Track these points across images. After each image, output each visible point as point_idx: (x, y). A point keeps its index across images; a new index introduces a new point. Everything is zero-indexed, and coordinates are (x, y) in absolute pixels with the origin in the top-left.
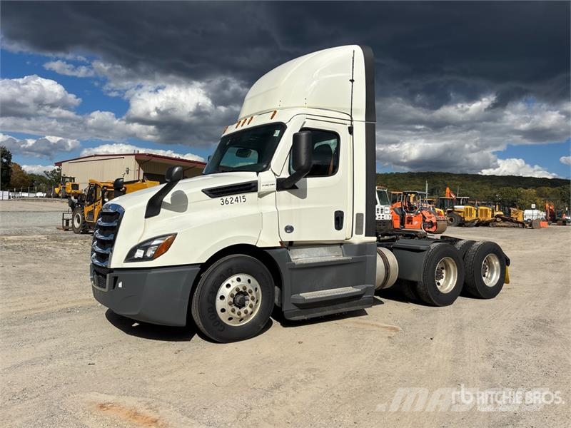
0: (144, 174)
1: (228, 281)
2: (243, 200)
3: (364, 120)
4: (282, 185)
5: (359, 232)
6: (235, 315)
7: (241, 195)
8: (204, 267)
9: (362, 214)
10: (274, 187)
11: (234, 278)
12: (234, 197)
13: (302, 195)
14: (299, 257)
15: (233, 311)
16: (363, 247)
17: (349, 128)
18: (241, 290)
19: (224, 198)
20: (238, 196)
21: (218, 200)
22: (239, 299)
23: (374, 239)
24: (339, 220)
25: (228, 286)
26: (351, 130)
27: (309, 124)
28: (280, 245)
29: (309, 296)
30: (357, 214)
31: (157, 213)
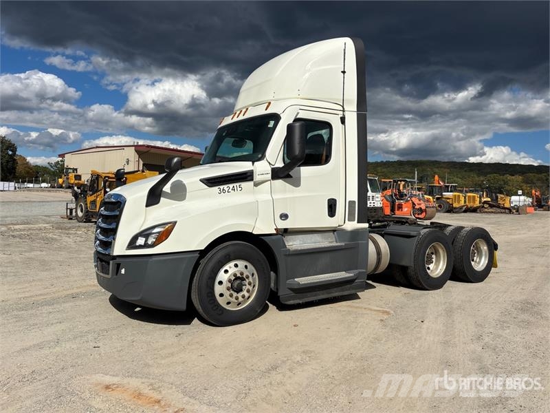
0: (144, 165)
1: (226, 267)
2: (239, 189)
3: (356, 110)
4: (277, 174)
5: (351, 219)
6: (233, 300)
7: (238, 184)
8: (203, 253)
9: (354, 202)
10: (269, 176)
11: (232, 264)
12: (231, 186)
13: (297, 183)
14: (294, 243)
15: (231, 296)
16: (355, 233)
17: (341, 118)
18: (239, 275)
19: (222, 187)
20: (235, 185)
21: (216, 189)
22: (237, 284)
23: (366, 225)
24: (332, 207)
25: (226, 271)
26: (343, 120)
27: (303, 115)
28: (275, 232)
29: (303, 280)
30: (350, 202)
31: (157, 202)
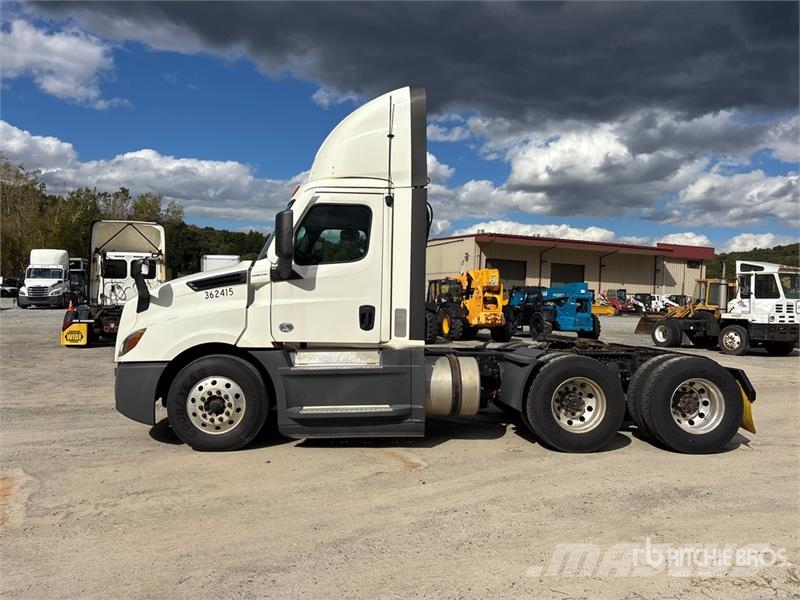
0: (487, 260)
2: (229, 293)
3: (410, 185)
5: (400, 333)
6: (207, 421)
7: (228, 288)
8: (171, 364)
9: (405, 311)
10: (268, 278)
12: (220, 289)
13: (310, 285)
14: (304, 361)
15: (205, 416)
16: (408, 353)
17: (386, 198)
18: (214, 394)
19: (209, 291)
20: (224, 288)
21: (202, 293)
22: (214, 404)
23: (421, 343)
24: (367, 317)
26: (390, 201)
27: (324, 199)
28: (272, 346)
30: (397, 310)
31: (147, 308)
